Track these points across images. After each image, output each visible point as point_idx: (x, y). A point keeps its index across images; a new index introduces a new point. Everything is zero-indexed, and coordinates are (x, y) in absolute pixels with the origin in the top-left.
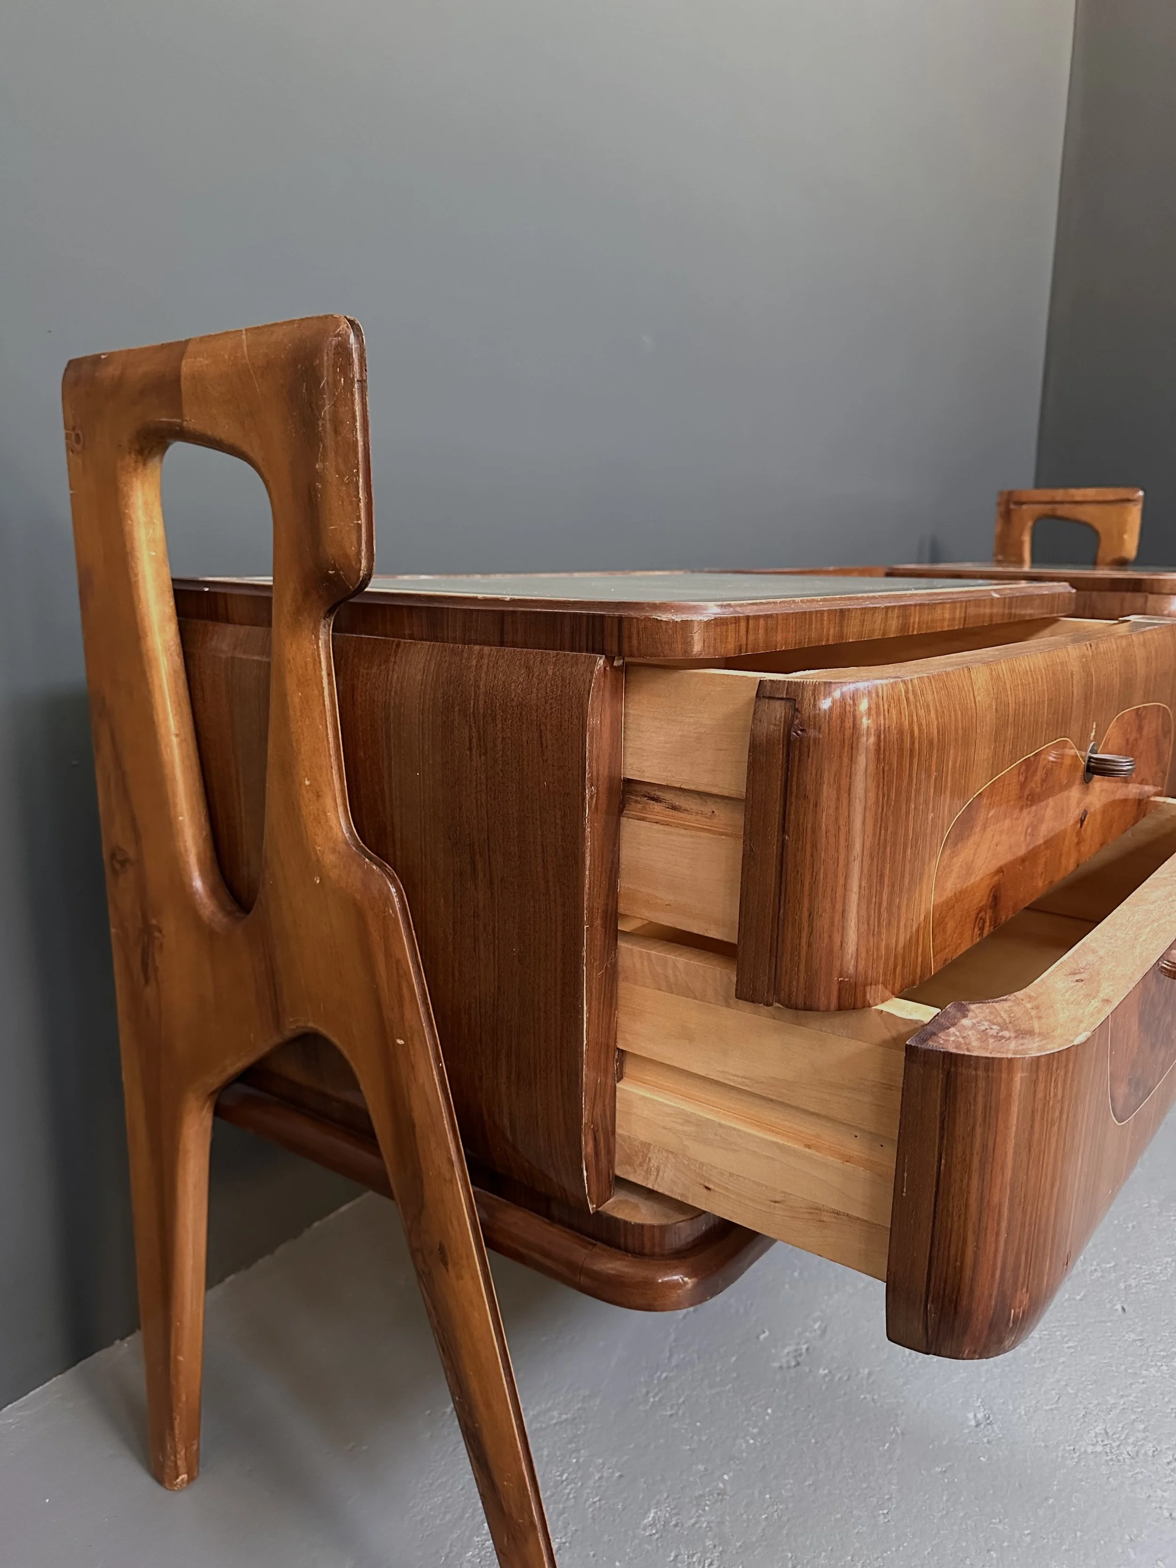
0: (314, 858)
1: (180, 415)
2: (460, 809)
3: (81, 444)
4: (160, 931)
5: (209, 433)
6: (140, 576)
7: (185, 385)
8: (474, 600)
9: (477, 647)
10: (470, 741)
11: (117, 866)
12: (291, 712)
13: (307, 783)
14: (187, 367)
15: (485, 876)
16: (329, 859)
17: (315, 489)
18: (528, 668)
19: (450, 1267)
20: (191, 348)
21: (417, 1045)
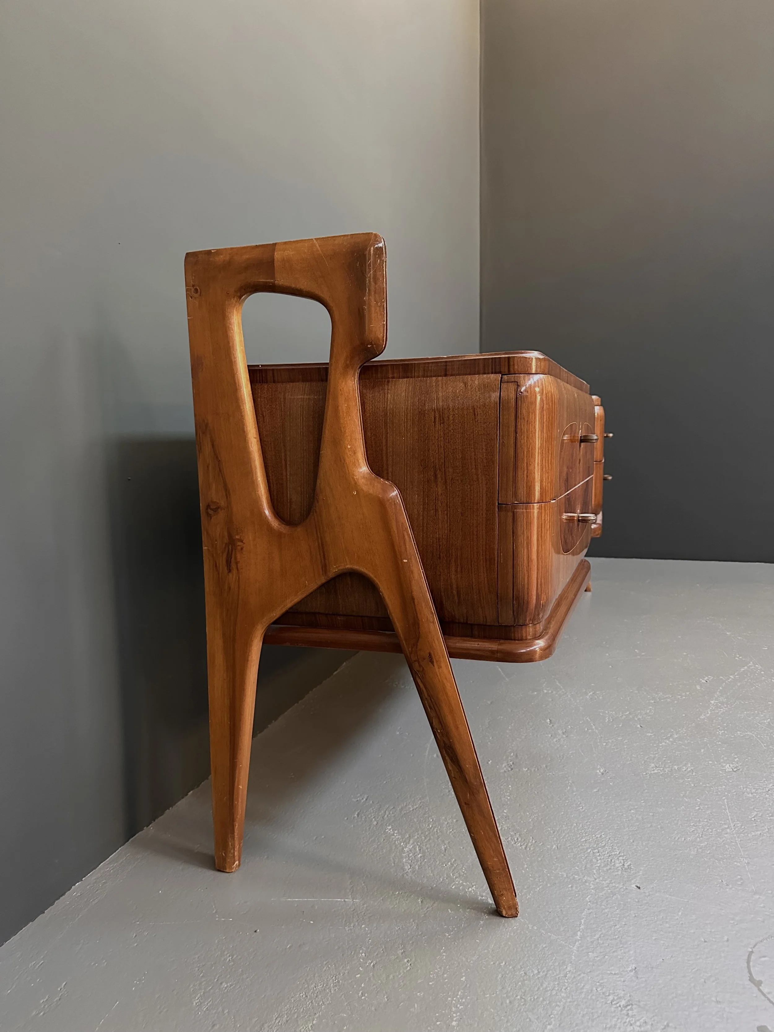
0: (353, 483)
1: (273, 277)
2: (428, 451)
3: (199, 293)
4: (242, 542)
5: (293, 286)
6: (237, 358)
7: (276, 264)
8: (428, 359)
9: (434, 378)
10: (435, 418)
11: (211, 512)
12: (341, 414)
13: (349, 447)
14: (278, 255)
15: (442, 480)
16: (361, 482)
17: (363, 309)
18: (465, 384)
19: (435, 664)
20: (277, 247)
21: (414, 561)
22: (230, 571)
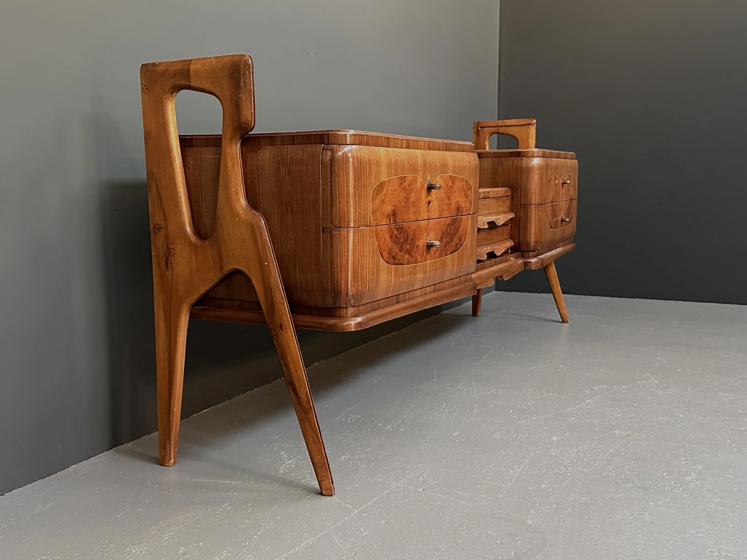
0: (236, 212)
1: (190, 81)
2: (282, 193)
3: (148, 90)
4: (174, 250)
5: (201, 87)
6: (170, 132)
7: (191, 73)
8: (284, 133)
9: (286, 146)
10: (285, 172)
11: (156, 230)
12: (228, 168)
13: (233, 189)
14: (192, 67)
15: (290, 212)
16: (241, 212)
17: (239, 102)
18: (303, 150)
19: (283, 330)
20: (192, 62)
21: (271, 264)
22: (167, 269)
